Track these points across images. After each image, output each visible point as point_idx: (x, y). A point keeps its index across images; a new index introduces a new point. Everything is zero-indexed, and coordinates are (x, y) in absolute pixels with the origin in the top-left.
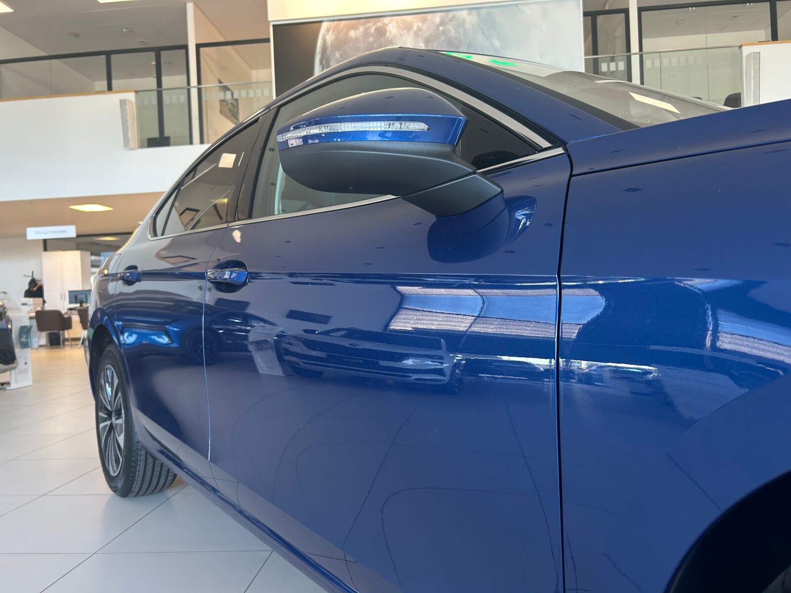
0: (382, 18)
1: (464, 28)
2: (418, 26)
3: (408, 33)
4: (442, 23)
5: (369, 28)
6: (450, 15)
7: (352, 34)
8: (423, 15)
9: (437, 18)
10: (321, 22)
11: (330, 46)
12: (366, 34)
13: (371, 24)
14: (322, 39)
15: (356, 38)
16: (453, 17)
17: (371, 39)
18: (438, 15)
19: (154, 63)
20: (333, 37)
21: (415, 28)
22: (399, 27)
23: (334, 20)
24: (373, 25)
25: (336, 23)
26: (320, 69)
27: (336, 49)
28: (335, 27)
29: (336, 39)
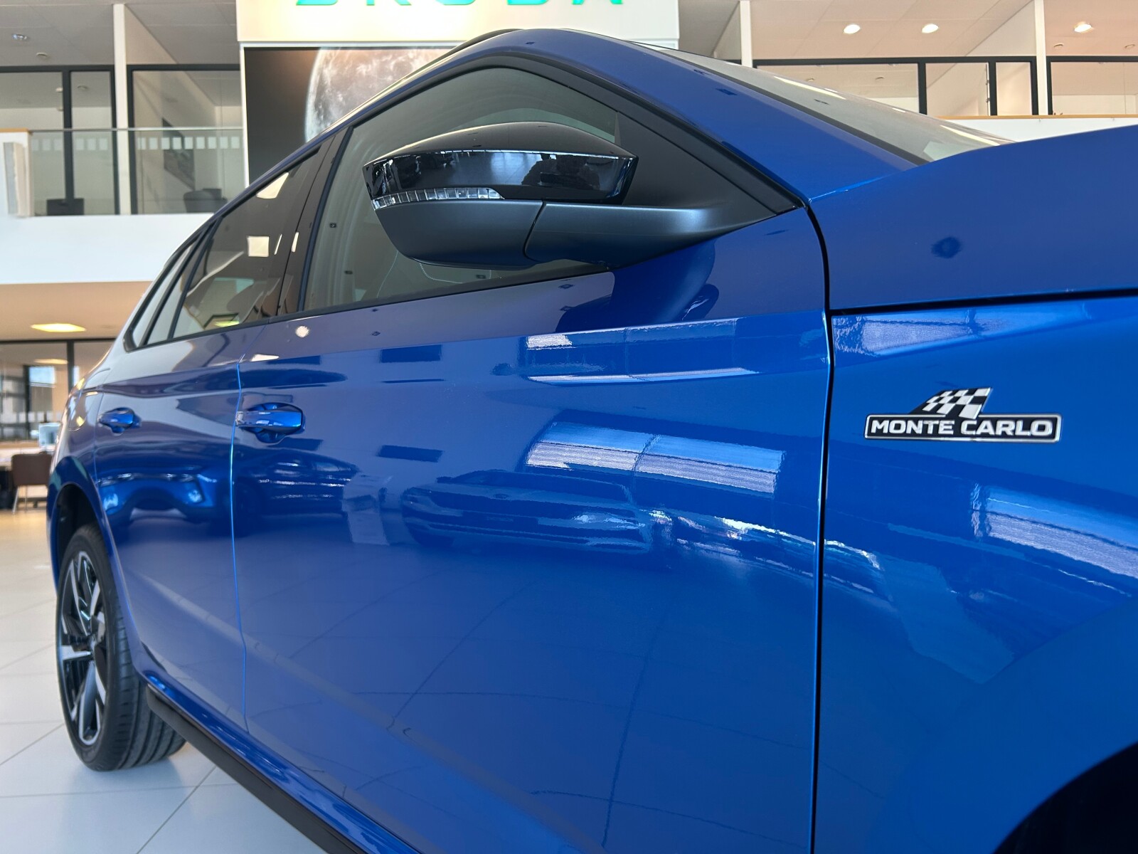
0: (405, 50)
5: (386, 62)
7: (362, 69)
11: (329, 84)
12: (382, 71)
13: (389, 58)
14: (318, 74)
17: (390, 78)
19: (60, 89)
20: (334, 72)
23: (337, 48)
24: (393, 59)
25: (338, 51)
26: (315, 116)
27: (338, 90)
28: (337, 58)
29: (338, 74)
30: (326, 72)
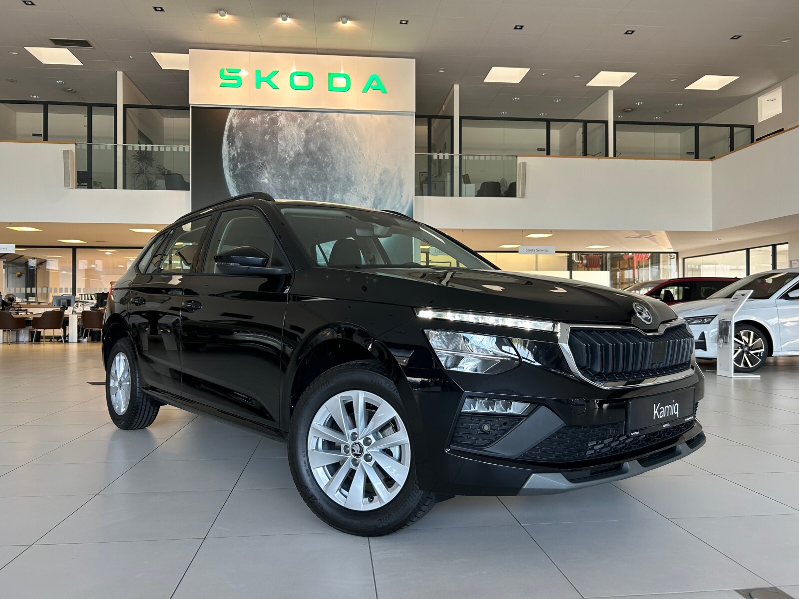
0: (275, 112)
1: (334, 125)
2: (301, 120)
3: (294, 124)
4: (318, 120)
5: (265, 117)
6: (325, 114)
8: (306, 113)
9: (315, 116)
10: (230, 109)
11: (235, 127)
12: (263, 122)
14: (230, 122)
15: (255, 124)
16: (327, 116)
17: (267, 125)
18: (316, 113)
20: (238, 121)
22: (287, 119)
23: (240, 109)
24: (268, 115)
25: (240, 110)
26: (227, 143)
27: (240, 130)
28: (240, 114)
29: (240, 122)
30: (233, 120)
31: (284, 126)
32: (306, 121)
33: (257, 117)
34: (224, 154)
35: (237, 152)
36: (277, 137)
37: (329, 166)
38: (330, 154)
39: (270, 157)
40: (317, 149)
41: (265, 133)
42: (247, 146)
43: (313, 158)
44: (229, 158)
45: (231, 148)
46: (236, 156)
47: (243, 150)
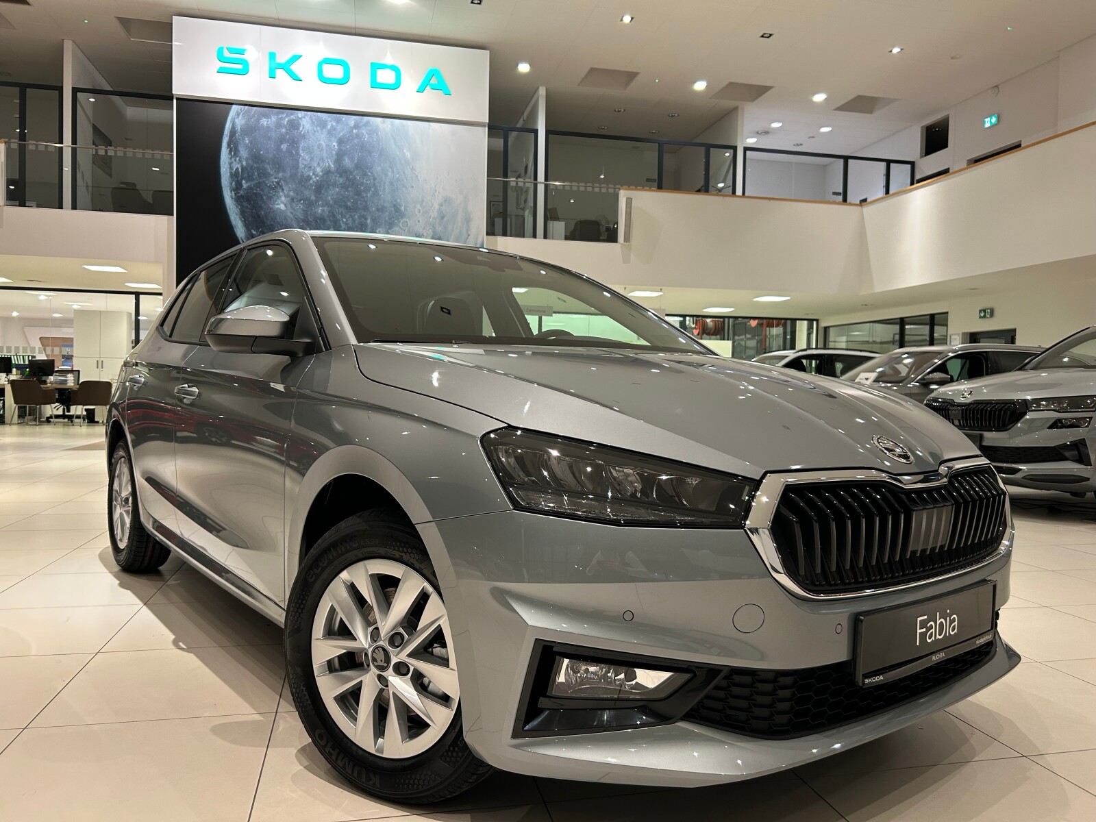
0: (296, 111)
1: (377, 134)
2: (332, 124)
3: (322, 130)
4: (356, 126)
5: (282, 118)
6: (366, 119)
7: (264, 122)
8: (338, 115)
9: (352, 120)
11: (239, 130)
12: (279, 125)
13: (284, 116)
14: (231, 123)
15: (268, 127)
16: (368, 122)
17: (284, 130)
18: (353, 117)
20: (243, 122)
21: (329, 127)
22: (313, 123)
23: (245, 105)
24: (286, 116)
25: (247, 107)
26: (228, 152)
27: (246, 135)
28: (246, 112)
29: (246, 123)
30: (237, 121)
31: (308, 132)
32: (339, 127)
33: (271, 118)
34: (224, 167)
35: (242, 164)
36: (298, 147)
37: (369, 190)
38: (371, 173)
39: (288, 174)
40: (353, 165)
41: (282, 140)
42: (256, 157)
43: (348, 179)
44: (231, 173)
45: (233, 159)
46: (240, 170)
47: (250, 162)
